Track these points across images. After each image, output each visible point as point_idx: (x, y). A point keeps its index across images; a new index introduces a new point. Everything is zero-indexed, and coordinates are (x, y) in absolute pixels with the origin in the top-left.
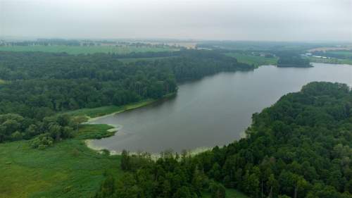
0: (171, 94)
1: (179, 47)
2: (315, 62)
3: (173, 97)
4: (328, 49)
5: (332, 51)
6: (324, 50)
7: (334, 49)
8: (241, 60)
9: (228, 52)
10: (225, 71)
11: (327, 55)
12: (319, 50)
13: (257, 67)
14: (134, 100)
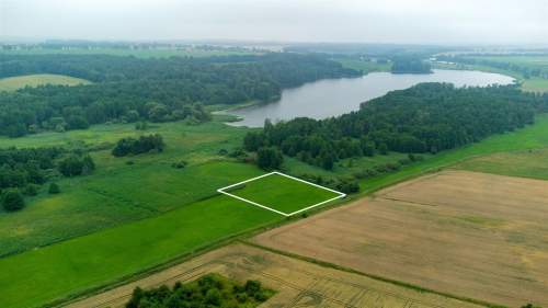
0: (276, 97)
1: (263, 51)
2: (439, 68)
3: (277, 99)
4: (458, 53)
5: (463, 55)
6: (453, 54)
7: (466, 53)
8: (346, 64)
9: (330, 56)
10: (328, 78)
11: (456, 60)
12: (447, 54)
13: (366, 74)
14: (243, 100)
